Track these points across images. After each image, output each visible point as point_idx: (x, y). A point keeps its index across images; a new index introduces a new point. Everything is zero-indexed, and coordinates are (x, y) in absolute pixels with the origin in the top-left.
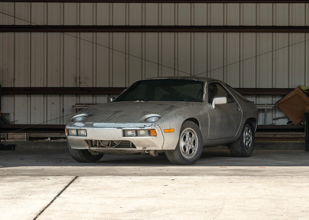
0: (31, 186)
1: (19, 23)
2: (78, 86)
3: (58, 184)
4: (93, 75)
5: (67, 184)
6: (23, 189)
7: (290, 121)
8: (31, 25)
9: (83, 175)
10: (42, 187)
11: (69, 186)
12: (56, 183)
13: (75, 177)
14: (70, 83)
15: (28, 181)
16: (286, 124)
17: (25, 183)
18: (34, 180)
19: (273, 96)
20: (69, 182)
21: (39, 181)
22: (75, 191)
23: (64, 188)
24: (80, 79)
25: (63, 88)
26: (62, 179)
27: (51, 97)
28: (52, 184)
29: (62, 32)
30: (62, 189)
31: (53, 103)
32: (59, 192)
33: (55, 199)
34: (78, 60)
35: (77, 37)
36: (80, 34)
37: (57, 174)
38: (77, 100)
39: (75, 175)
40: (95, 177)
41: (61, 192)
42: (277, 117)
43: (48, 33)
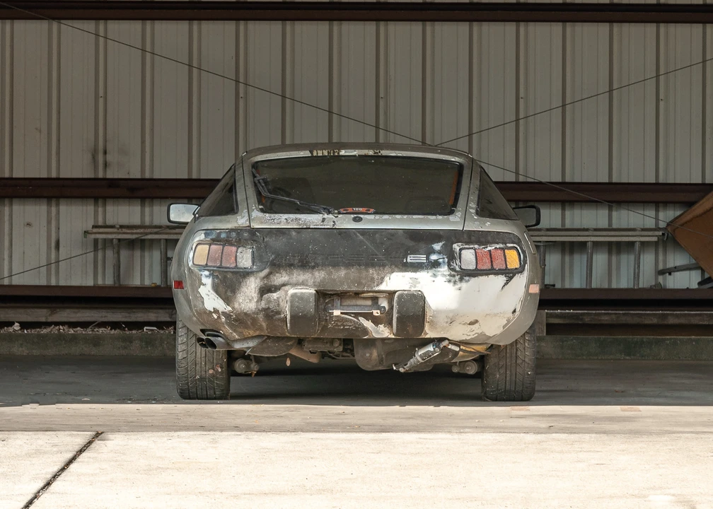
2: (101, 175)
3: (45, 453)
4: (143, 142)
5: (70, 455)
7: (707, 276)
11: (78, 460)
12: (38, 452)
13: (94, 433)
14: (76, 167)
16: (694, 286)
19: (658, 204)
20: (77, 448)
22: (95, 475)
23: (63, 465)
24: (105, 153)
25: (58, 179)
26: (56, 440)
27: (22, 207)
28: (29, 455)
29: (54, 19)
30: (56, 468)
31: (29, 224)
32: (49, 476)
33: (36, 497)
34: (101, 100)
35: (97, 35)
36: (106, 24)
37: (41, 426)
38: (96, 213)
39: (93, 429)
40: (150, 434)
41: (55, 477)
42: (670, 264)
43: (15, 21)
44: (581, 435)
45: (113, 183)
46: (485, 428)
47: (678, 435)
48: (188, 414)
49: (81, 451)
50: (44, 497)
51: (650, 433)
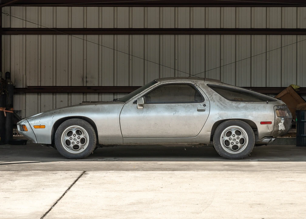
0: (45, 180)
1: (29, 26)
2: (85, 85)
3: (68, 178)
4: (99, 74)
5: (76, 179)
6: (37, 183)
8: (41, 28)
9: (90, 170)
10: (54, 181)
11: (78, 180)
12: (66, 178)
13: (83, 171)
14: (77, 82)
15: (41, 176)
17: (39, 177)
18: (46, 174)
20: (78, 176)
21: (51, 176)
22: (84, 185)
23: (74, 182)
24: (86, 78)
25: (71, 86)
26: (72, 174)
27: (60, 96)
28: (63, 179)
29: (69, 34)
30: (72, 183)
31: (62, 101)
32: (70, 186)
33: (66, 192)
34: (85, 61)
35: (84, 40)
36: (86, 36)
37: (67, 169)
38: (83, 98)
39: (83, 170)
40: (101, 172)
41: (71, 186)
43: (57, 35)
45: (89, 88)
46: (206, 169)
47: (266, 172)
48: (113, 165)
49: (79, 177)
50: (68, 192)
51: (257, 171)
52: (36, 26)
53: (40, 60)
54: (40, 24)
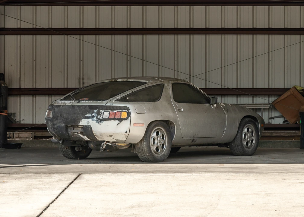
0: (37, 183)
1: (24, 26)
3: (62, 181)
4: (96, 76)
5: (71, 181)
6: (29, 185)
7: (286, 120)
8: (36, 28)
9: (86, 172)
10: (47, 184)
11: (73, 183)
12: (61, 180)
13: (79, 174)
14: (73, 84)
15: (34, 179)
16: (282, 123)
17: (31, 180)
18: (40, 177)
19: (269, 96)
20: (73, 179)
21: (45, 178)
22: (79, 188)
23: (68, 185)
24: (83, 79)
25: (67, 88)
26: (66, 177)
27: (54, 97)
28: (57, 181)
29: (65, 34)
30: (66, 186)
32: (64, 188)
33: (60, 195)
34: (82, 62)
35: (80, 40)
36: (83, 36)
37: (61, 172)
40: (97, 174)
41: (66, 189)
42: (273, 116)
43: (53, 35)
44: (240, 174)
46: (209, 171)
47: (272, 174)
48: (110, 167)
50: (62, 195)
51: (263, 173)
52: (30, 26)
53: (35, 61)
54: (35, 24)
